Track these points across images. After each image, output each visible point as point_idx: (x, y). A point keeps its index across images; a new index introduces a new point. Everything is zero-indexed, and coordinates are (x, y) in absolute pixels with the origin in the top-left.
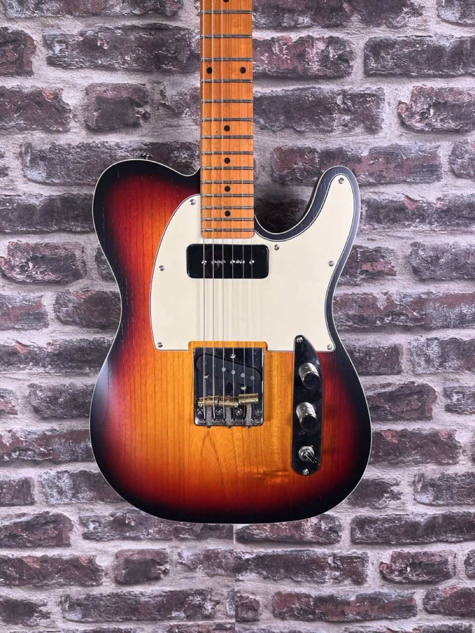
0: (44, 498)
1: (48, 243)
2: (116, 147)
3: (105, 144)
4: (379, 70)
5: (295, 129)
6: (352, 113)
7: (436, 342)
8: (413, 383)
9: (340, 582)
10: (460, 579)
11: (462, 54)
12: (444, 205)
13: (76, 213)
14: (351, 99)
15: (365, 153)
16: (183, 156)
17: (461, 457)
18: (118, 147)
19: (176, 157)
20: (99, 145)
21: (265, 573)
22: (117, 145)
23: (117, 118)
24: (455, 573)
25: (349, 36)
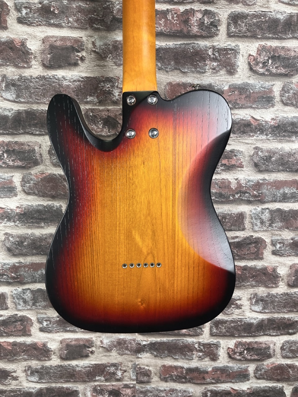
0: (14, 305)
1: (17, 142)
3: (55, 76)
4: (237, 33)
5: (181, 71)
6: (219, 61)
7: (267, 210)
8: (252, 236)
9: (202, 359)
10: (277, 358)
11: (291, 24)
12: (276, 123)
13: (36, 122)
14: (218, 51)
15: (226, 88)
16: (107, 86)
17: (281, 283)
18: (64, 79)
19: (102, 86)
20: (51, 77)
21: (155, 353)
23: (63, 59)
24: (274, 355)
25: (218, 10)
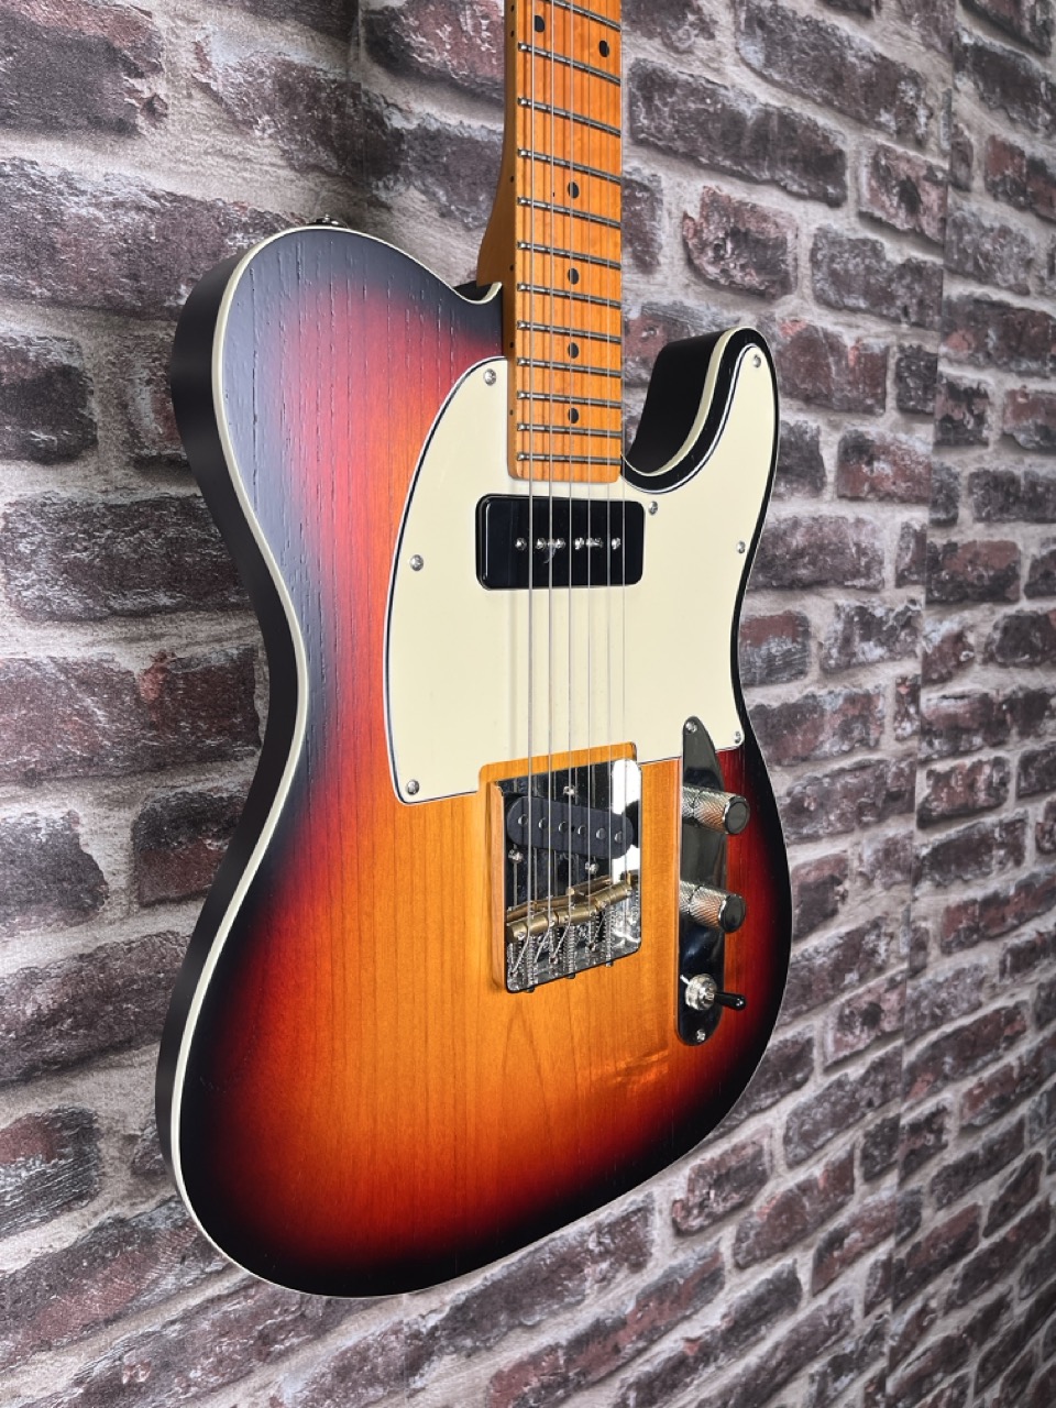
2: (62, 186)
22: (65, 177)
